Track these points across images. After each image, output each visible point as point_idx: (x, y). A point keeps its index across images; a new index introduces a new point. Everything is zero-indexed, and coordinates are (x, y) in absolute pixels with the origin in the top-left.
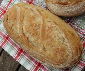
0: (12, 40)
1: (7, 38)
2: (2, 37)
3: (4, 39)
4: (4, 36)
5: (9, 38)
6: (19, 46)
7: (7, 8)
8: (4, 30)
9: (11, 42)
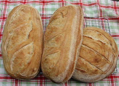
0: (5, 23)
1: (4, 18)
2: (3, 14)
3: (2, 16)
4: (4, 15)
5: (5, 20)
6: (3, 31)
7: (28, 2)
8: (9, 11)
9: (3, 23)
